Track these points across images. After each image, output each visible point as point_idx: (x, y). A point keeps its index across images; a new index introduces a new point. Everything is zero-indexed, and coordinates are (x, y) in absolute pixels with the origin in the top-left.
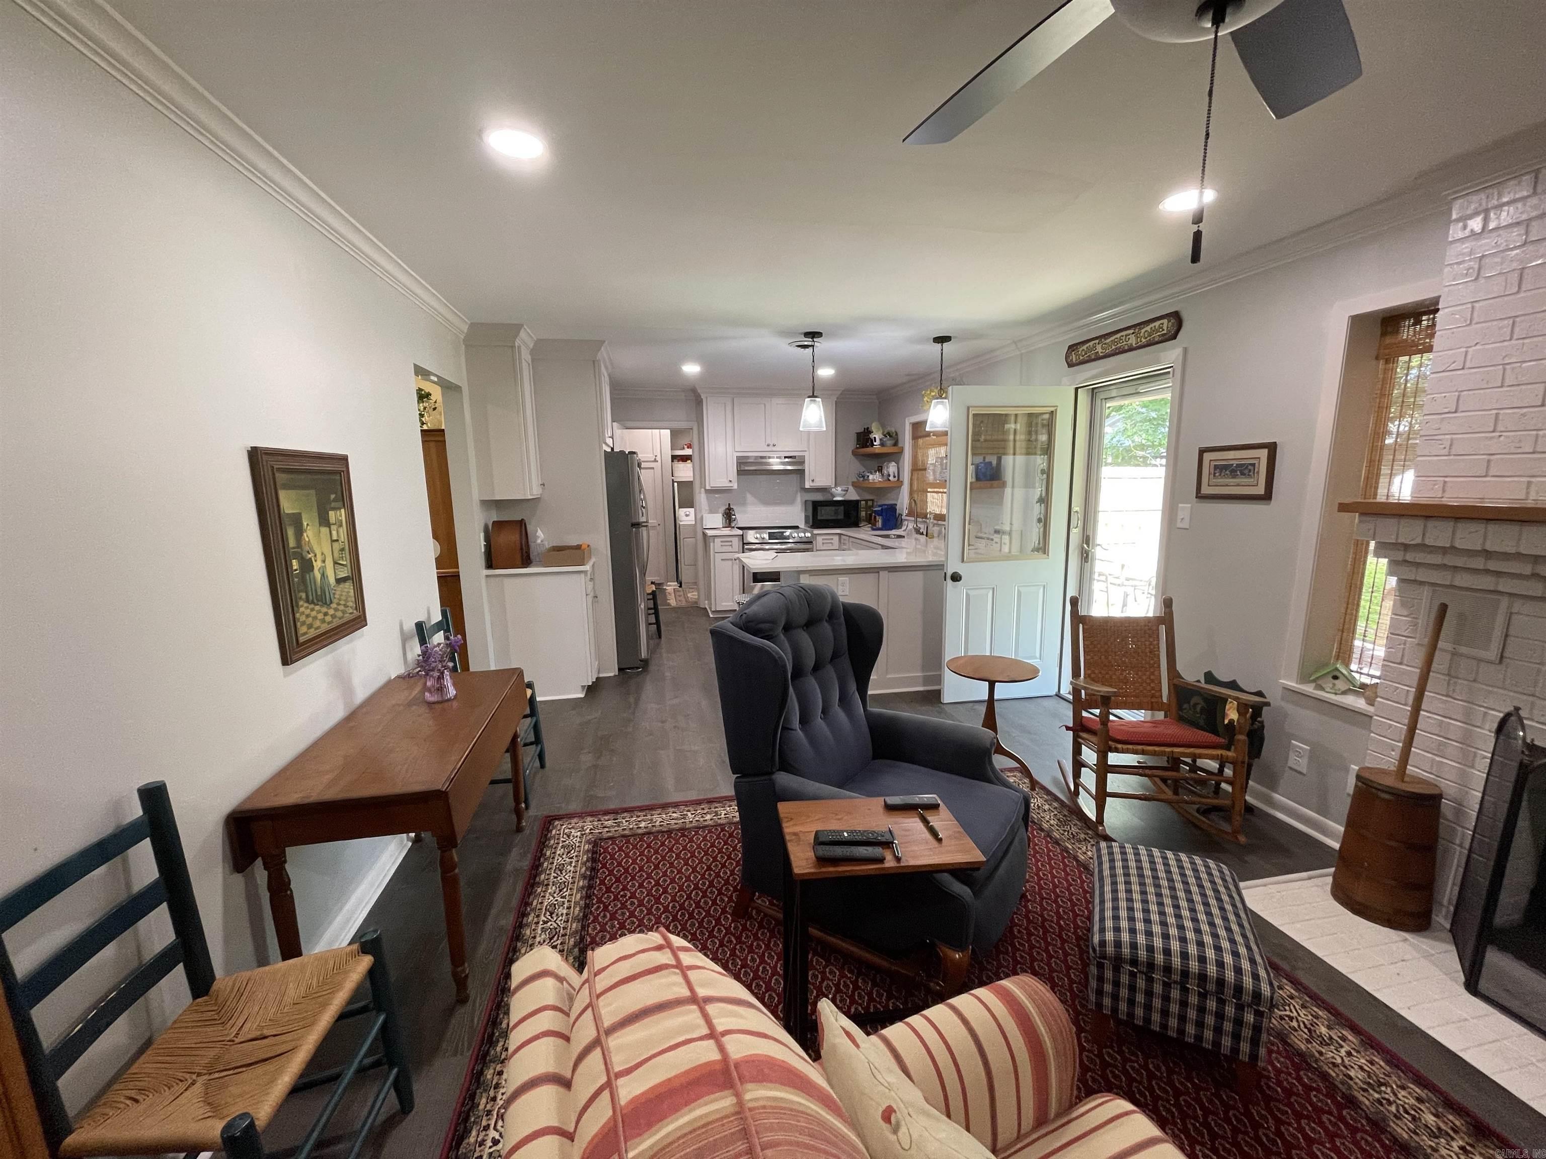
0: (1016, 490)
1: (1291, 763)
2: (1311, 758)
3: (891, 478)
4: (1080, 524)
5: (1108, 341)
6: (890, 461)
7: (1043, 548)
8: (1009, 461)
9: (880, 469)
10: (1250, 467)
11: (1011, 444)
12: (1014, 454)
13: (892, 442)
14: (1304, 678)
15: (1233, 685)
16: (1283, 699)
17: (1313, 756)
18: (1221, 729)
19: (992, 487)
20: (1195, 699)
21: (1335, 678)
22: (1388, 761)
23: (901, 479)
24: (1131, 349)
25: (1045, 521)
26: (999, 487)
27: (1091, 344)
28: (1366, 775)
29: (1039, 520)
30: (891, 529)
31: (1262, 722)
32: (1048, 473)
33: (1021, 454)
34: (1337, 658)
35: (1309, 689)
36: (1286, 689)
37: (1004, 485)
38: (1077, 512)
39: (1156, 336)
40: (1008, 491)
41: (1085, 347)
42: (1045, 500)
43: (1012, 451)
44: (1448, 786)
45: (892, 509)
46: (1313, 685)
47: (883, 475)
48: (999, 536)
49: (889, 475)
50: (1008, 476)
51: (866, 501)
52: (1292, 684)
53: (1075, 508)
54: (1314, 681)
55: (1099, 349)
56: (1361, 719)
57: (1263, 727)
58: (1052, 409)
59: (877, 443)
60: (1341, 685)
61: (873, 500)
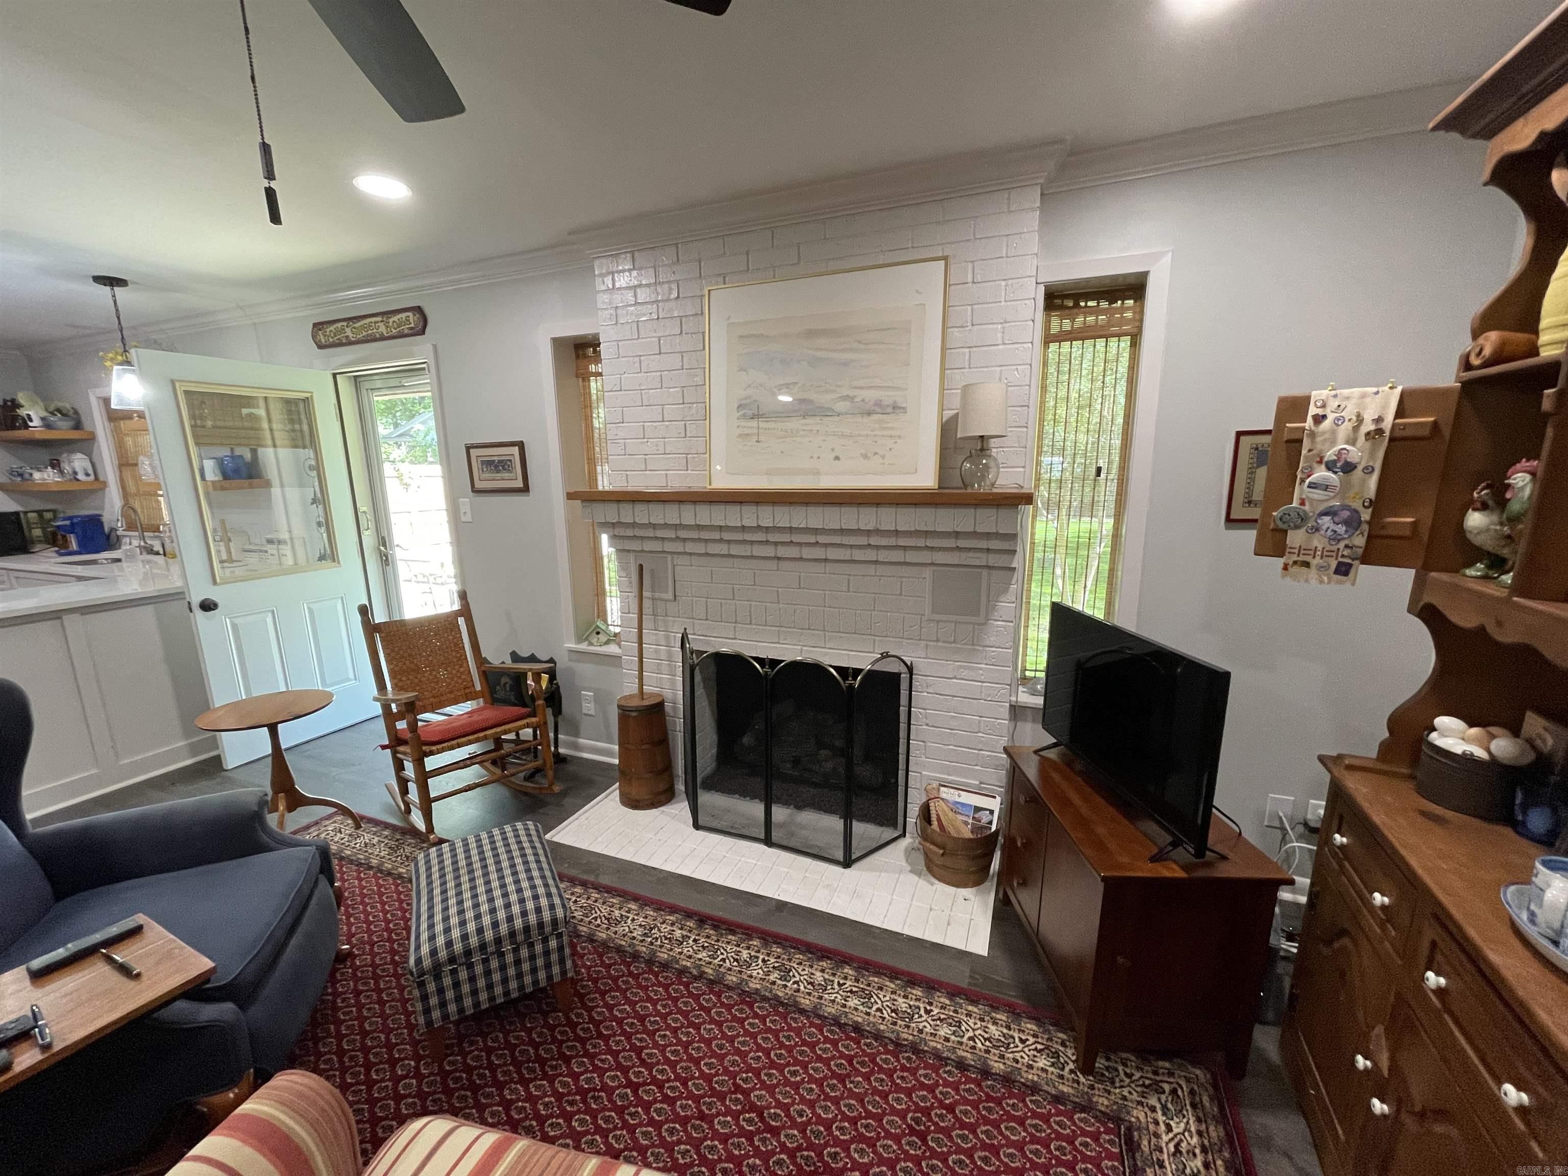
0: (287, 489)
1: (585, 711)
2: (595, 701)
3: (81, 476)
4: (372, 525)
5: (356, 325)
6: (73, 452)
7: (330, 555)
8: (268, 455)
9: (55, 464)
10: (509, 463)
11: (267, 434)
12: (275, 446)
13: (71, 423)
14: (580, 640)
15: (533, 659)
16: (570, 660)
17: (597, 699)
18: (527, 700)
19: (251, 486)
20: (504, 680)
21: (598, 633)
22: (633, 688)
23: (101, 478)
24: (383, 338)
25: (327, 524)
26: (260, 487)
27: (339, 325)
28: (623, 703)
29: (319, 524)
30: (97, 552)
31: (557, 684)
32: (318, 468)
33: (285, 447)
34: (598, 617)
35: (583, 647)
36: (571, 651)
37: (268, 484)
38: (364, 512)
39: (405, 329)
40: (276, 491)
41: (332, 328)
42: (322, 499)
43: (269, 442)
44: (667, 694)
45: (95, 521)
46: (586, 643)
47: (61, 472)
48: (275, 546)
49: (75, 473)
50: (271, 472)
51: (40, 513)
52: (572, 645)
53: (362, 508)
54: (586, 639)
55: (348, 332)
56: (614, 660)
57: (558, 687)
58: (308, 395)
59: (36, 422)
60: (603, 638)
61: (54, 511)
